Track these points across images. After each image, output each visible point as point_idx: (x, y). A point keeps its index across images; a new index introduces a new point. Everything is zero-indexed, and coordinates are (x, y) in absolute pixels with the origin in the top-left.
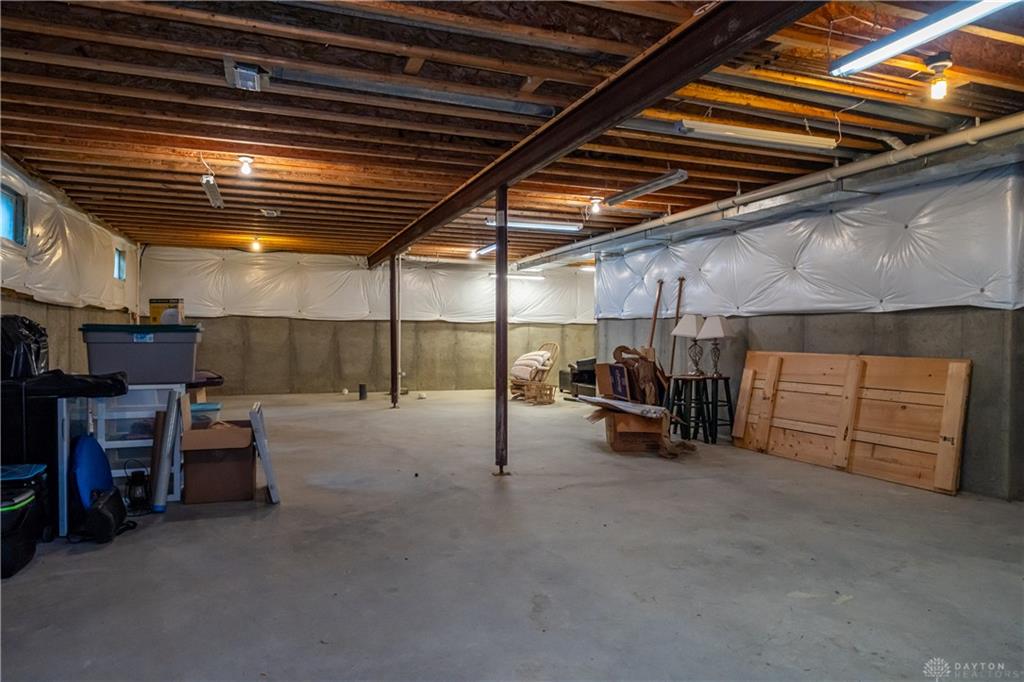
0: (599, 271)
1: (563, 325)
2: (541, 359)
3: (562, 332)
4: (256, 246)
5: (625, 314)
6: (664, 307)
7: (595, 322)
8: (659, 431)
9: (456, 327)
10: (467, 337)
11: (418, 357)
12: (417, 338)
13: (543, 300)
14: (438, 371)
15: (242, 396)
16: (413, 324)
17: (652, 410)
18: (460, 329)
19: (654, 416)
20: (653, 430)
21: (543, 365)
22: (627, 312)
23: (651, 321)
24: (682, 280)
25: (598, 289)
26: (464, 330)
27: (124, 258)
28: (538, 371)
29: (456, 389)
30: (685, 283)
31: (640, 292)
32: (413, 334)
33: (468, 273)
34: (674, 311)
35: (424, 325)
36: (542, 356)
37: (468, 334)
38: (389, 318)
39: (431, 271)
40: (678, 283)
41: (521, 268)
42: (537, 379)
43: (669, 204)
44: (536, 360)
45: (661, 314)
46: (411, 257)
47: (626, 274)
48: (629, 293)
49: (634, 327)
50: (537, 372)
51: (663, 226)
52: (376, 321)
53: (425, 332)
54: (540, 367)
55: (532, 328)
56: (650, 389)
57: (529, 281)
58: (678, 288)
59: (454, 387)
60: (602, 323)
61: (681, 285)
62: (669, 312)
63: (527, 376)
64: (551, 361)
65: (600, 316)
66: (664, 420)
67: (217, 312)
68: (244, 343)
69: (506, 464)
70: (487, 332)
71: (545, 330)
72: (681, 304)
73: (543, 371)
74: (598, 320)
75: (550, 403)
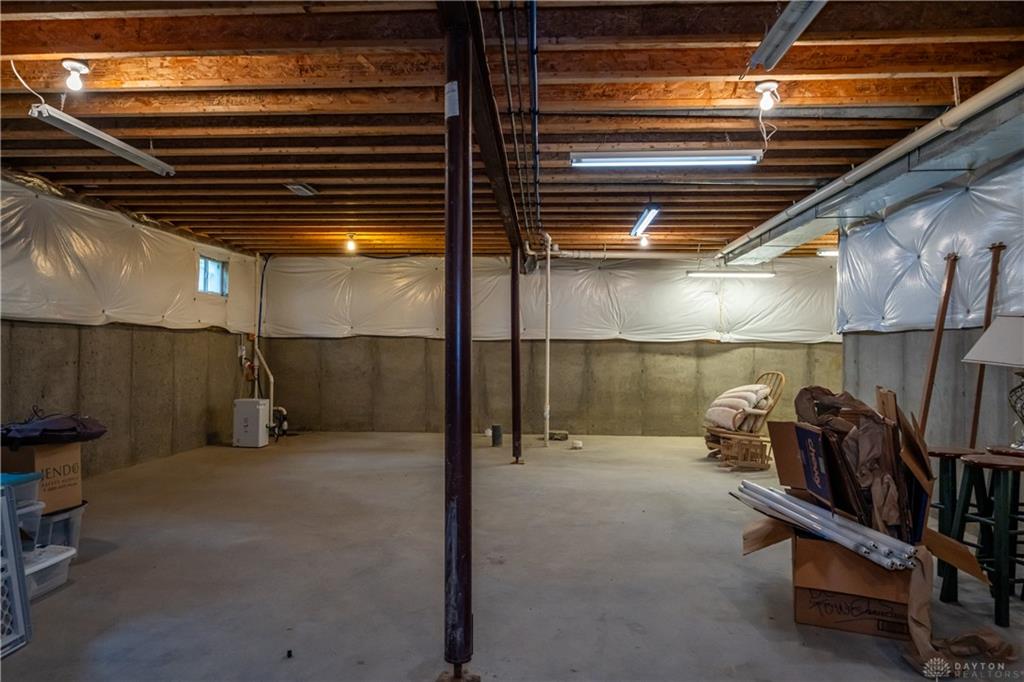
0: (844, 253)
1: (810, 346)
2: (753, 397)
3: (809, 355)
4: (351, 246)
5: (888, 323)
6: (960, 306)
7: (839, 339)
8: (902, 599)
9: (642, 347)
10: (659, 362)
11: (589, 390)
12: (587, 362)
13: (776, 307)
14: (617, 409)
15: (369, 434)
16: (582, 345)
17: (885, 547)
18: (649, 352)
19: (886, 562)
20: (888, 592)
21: (755, 407)
22: (891, 319)
23: (935, 334)
24: (998, 249)
25: (841, 284)
26: (655, 352)
27: (227, 270)
28: (747, 417)
29: (643, 434)
30: (1005, 256)
31: (913, 283)
32: (583, 357)
33: (660, 273)
34: (982, 314)
35: (597, 345)
36: (756, 392)
37: (660, 358)
38: (510, 338)
39: (606, 272)
40: (990, 257)
41: (729, 260)
42: (745, 428)
43: (955, 75)
44: (745, 398)
45: (952, 320)
46: (564, 252)
47: (892, 253)
48: (894, 284)
49: (904, 347)
50: (745, 419)
51: (946, 133)
52: (532, 341)
53: (598, 355)
54: (750, 410)
55: (759, 350)
56: (883, 490)
57: (753, 280)
58: (989, 267)
59: (640, 432)
60: (850, 339)
61: (996, 261)
62: (972, 316)
63: (729, 424)
64: (771, 401)
65: (846, 328)
66: (916, 575)
67: (344, 331)
68: (373, 369)
69: (468, 659)
70: (689, 355)
71: (779, 352)
72: (998, 297)
73: (757, 417)
74: (845, 334)
75: (762, 470)
